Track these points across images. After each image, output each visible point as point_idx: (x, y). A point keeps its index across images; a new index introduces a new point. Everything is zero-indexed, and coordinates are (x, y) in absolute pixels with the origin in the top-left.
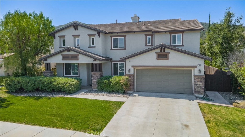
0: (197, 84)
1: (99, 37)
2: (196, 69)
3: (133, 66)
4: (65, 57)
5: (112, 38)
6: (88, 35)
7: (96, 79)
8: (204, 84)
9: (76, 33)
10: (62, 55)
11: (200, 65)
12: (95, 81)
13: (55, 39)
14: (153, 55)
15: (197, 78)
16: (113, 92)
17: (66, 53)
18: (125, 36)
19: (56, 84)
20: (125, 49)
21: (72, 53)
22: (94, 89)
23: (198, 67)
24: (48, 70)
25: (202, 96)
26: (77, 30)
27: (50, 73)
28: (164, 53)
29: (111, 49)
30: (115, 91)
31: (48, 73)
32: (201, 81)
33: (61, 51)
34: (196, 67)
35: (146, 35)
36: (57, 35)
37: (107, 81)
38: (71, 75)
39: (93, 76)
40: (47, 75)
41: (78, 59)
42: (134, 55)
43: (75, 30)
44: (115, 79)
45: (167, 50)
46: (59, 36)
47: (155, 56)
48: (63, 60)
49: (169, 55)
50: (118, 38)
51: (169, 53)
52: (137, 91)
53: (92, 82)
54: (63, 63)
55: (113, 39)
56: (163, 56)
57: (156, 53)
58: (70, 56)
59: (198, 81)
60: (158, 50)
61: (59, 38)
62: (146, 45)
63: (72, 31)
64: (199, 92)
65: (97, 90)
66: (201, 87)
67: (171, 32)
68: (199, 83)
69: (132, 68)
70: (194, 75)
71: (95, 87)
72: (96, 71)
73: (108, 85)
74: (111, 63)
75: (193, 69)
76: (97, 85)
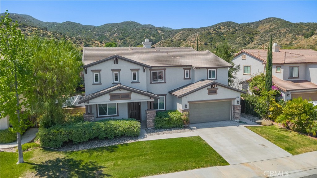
1: (144, 72)
2: (235, 100)
3: (188, 102)
4: (113, 97)
6: (130, 70)
7: (151, 118)
8: (240, 111)
9: (116, 67)
10: (110, 94)
11: (238, 97)
14: (206, 91)
17: (116, 92)
18: (165, 70)
20: (165, 82)
21: (124, 91)
22: (150, 127)
25: (239, 120)
26: (117, 63)
28: (214, 89)
29: (151, 83)
31: (92, 117)
32: (238, 110)
33: (111, 90)
34: (235, 99)
35: (185, 69)
37: (167, 119)
38: (107, 115)
39: (149, 114)
40: (89, 120)
41: (130, 98)
43: (115, 64)
45: (217, 87)
46: (93, 71)
48: (111, 100)
49: (218, 90)
50: (157, 72)
53: (148, 121)
55: (153, 72)
56: (213, 91)
57: (208, 89)
58: (120, 96)
59: (237, 110)
60: (210, 87)
62: (185, 79)
63: (111, 65)
64: (238, 117)
65: (153, 128)
66: (238, 114)
70: (233, 104)
71: (151, 126)
72: (151, 108)
73: (169, 122)
75: (232, 101)
76: (153, 123)
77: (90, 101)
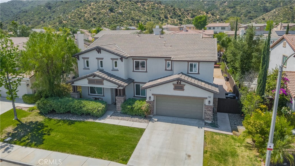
0: (206, 112)
1: (122, 61)
2: (206, 100)
3: (153, 95)
4: (90, 82)
5: (134, 61)
6: (111, 59)
7: (120, 103)
8: (212, 113)
9: (99, 56)
10: (88, 79)
11: (210, 97)
12: (120, 105)
13: (79, 60)
14: (171, 86)
15: (207, 107)
16: (136, 116)
17: (91, 78)
18: (146, 60)
19: (85, 109)
20: (146, 72)
22: (119, 111)
23: (208, 99)
24: (75, 91)
25: (210, 122)
26: (100, 53)
27: (77, 95)
28: (180, 85)
29: (133, 71)
30: (137, 114)
32: (210, 110)
33: (87, 76)
34: (206, 98)
35: (166, 60)
36: (81, 57)
37: (130, 107)
38: (96, 94)
39: (117, 100)
41: (103, 84)
42: (154, 85)
43: (99, 53)
44: (138, 104)
45: (182, 83)
46: (83, 58)
47: (173, 87)
48: (88, 84)
49: (185, 87)
50: (139, 61)
51: (185, 85)
52: (157, 115)
53: (117, 105)
54: (88, 87)
56: (178, 87)
57: (173, 84)
58: (95, 81)
59: (208, 110)
60: (175, 82)
61: (83, 59)
62: (166, 70)
63: (95, 54)
64: (208, 119)
65: (121, 112)
66: (210, 115)
67: (188, 61)
68: (209, 112)
69: (153, 96)
70: (205, 104)
72: (120, 95)
73: (131, 110)
74: (133, 84)
76: (121, 108)
77: (75, 83)
